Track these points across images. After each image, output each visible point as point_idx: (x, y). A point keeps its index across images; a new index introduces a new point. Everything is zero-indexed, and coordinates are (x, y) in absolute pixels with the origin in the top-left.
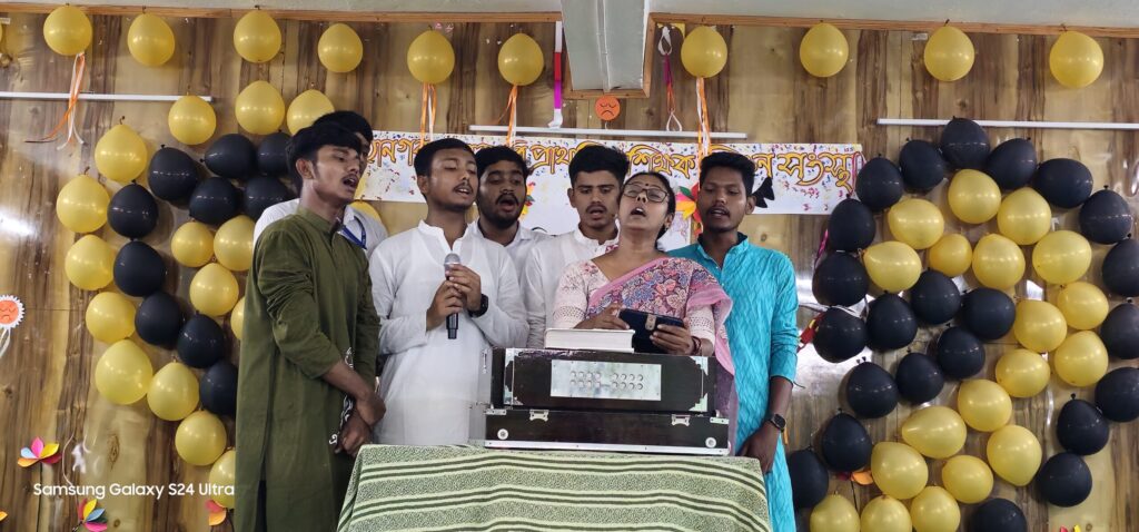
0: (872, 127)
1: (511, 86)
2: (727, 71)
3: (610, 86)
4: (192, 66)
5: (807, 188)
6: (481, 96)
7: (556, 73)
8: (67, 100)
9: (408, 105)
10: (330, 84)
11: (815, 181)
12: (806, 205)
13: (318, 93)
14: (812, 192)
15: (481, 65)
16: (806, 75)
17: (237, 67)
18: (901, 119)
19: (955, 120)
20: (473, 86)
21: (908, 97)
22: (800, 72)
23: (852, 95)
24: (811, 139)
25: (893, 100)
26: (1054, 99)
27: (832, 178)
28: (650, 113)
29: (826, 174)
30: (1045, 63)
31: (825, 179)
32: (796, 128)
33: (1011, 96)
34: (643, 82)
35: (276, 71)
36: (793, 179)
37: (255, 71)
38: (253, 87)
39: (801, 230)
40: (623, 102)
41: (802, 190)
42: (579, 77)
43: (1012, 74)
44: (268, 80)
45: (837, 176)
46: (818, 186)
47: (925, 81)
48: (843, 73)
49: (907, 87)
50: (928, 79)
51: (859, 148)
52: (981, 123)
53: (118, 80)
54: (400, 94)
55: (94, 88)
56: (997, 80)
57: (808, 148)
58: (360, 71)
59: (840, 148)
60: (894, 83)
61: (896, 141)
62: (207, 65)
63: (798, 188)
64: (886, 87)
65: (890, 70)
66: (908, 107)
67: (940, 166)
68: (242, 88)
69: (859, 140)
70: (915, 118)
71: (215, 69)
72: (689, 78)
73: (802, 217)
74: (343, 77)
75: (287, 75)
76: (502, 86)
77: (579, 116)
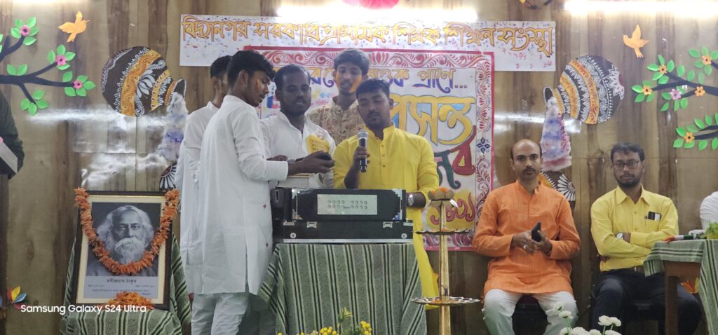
5: (518, 53)
11: (523, 47)
12: (517, 65)
14: (521, 55)
24: (520, 18)
27: (535, 46)
29: (531, 43)
31: (530, 46)
32: (509, 10)
36: (509, 46)
39: (515, 84)
41: (515, 55)
45: (538, 44)
46: (525, 51)
51: (553, 25)
57: (519, 24)
59: (540, 24)
63: (512, 52)
69: (553, 19)
73: (515, 73)
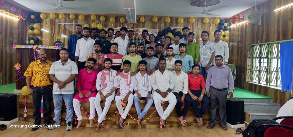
0: (160, 28)
1: (121, 23)
2: (145, 22)
3: (132, 23)
4: (86, 20)
6: (118, 24)
7: (126, 21)
8: (73, 24)
9: (111, 25)
10: (102, 22)
13: (100, 24)
15: (118, 20)
16: (153, 22)
17: (91, 21)
18: (163, 27)
19: (168, 27)
20: (117, 23)
21: (164, 24)
22: (152, 22)
23: (158, 24)
24: (154, 29)
25: (162, 25)
26: (178, 25)
28: (136, 26)
30: (178, 21)
32: (152, 28)
33: (174, 24)
34: (136, 23)
35: (96, 21)
37: (93, 21)
38: (93, 23)
40: (134, 25)
42: (129, 22)
43: (174, 22)
44: (95, 22)
45: (156, 33)
47: (165, 23)
48: (157, 22)
49: (163, 23)
50: (166, 22)
51: (158, 30)
52: (171, 27)
53: (78, 22)
54: (109, 24)
55: (75, 23)
56: (173, 23)
57: (153, 30)
58: (105, 21)
59: (156, 30)
60: (162, 23)
61: (162, 29)
62: (88, 20)
64: (161, 23)
65: (162, 22)
66: (164, 25)
67: (166, 32)
68: (92, 23)
69: (158, 29)
70: (164, 26)
71: (89, 21)
72: (140, 22)
74: (103, 22)
75: (97, 21)
76: (120, 23)
77: (129, 26)
